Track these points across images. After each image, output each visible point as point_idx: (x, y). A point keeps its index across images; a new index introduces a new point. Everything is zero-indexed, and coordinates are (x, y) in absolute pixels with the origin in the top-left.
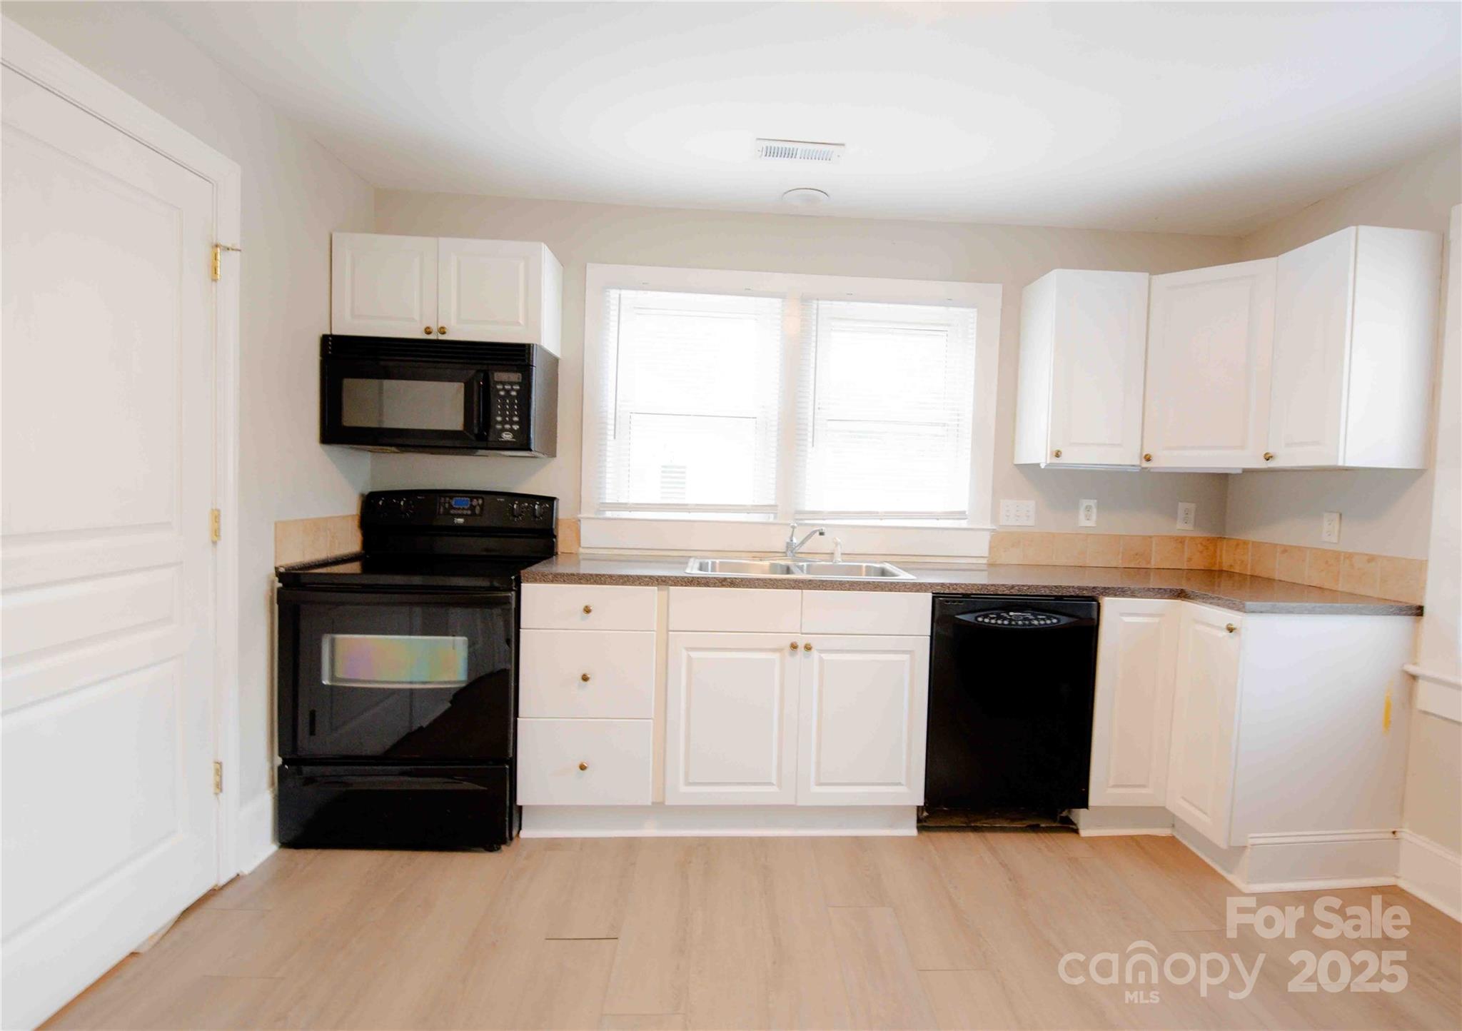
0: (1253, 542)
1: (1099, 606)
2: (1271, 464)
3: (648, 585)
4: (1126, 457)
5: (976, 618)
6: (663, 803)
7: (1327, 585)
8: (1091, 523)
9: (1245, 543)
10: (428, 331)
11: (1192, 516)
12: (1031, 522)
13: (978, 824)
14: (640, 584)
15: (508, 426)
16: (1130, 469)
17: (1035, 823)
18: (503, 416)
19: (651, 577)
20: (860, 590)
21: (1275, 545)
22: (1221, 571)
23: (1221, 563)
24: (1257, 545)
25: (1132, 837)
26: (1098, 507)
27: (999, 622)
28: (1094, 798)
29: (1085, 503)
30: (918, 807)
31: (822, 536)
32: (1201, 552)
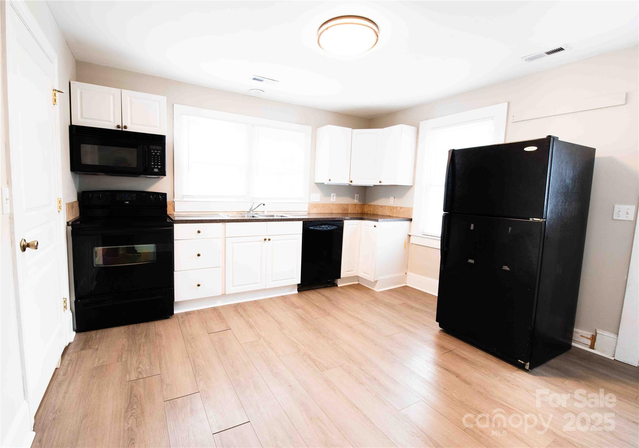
0: (373, 205)
1: (343, 223)
2: (381, 184)
3: (219, 223)
4: (346, 182)
5: (314, 228)
6: (225, 294)
7: (391, 215)
8: (334, 200)
9: (371, 205)
10: (118, 127)
11: (358, 198)
12: (319, 200)
13: (313, 288)
14: (216, 222)
15: (156, 166)
16: (347, 185)
17: (326, 285)
18: (154, 162)
19: (220, 220)
20: (283, 221)
21: (379, 206)
22: (365, 213)
23: (365, 211)
24: (375, 206)
25: (350, 285)
26: (336, 196)
27: (320, 229)
28: (342, 275)
29: (332, 194)
30: (298, 285)
31: (264, 206)
32: (360, 208)
